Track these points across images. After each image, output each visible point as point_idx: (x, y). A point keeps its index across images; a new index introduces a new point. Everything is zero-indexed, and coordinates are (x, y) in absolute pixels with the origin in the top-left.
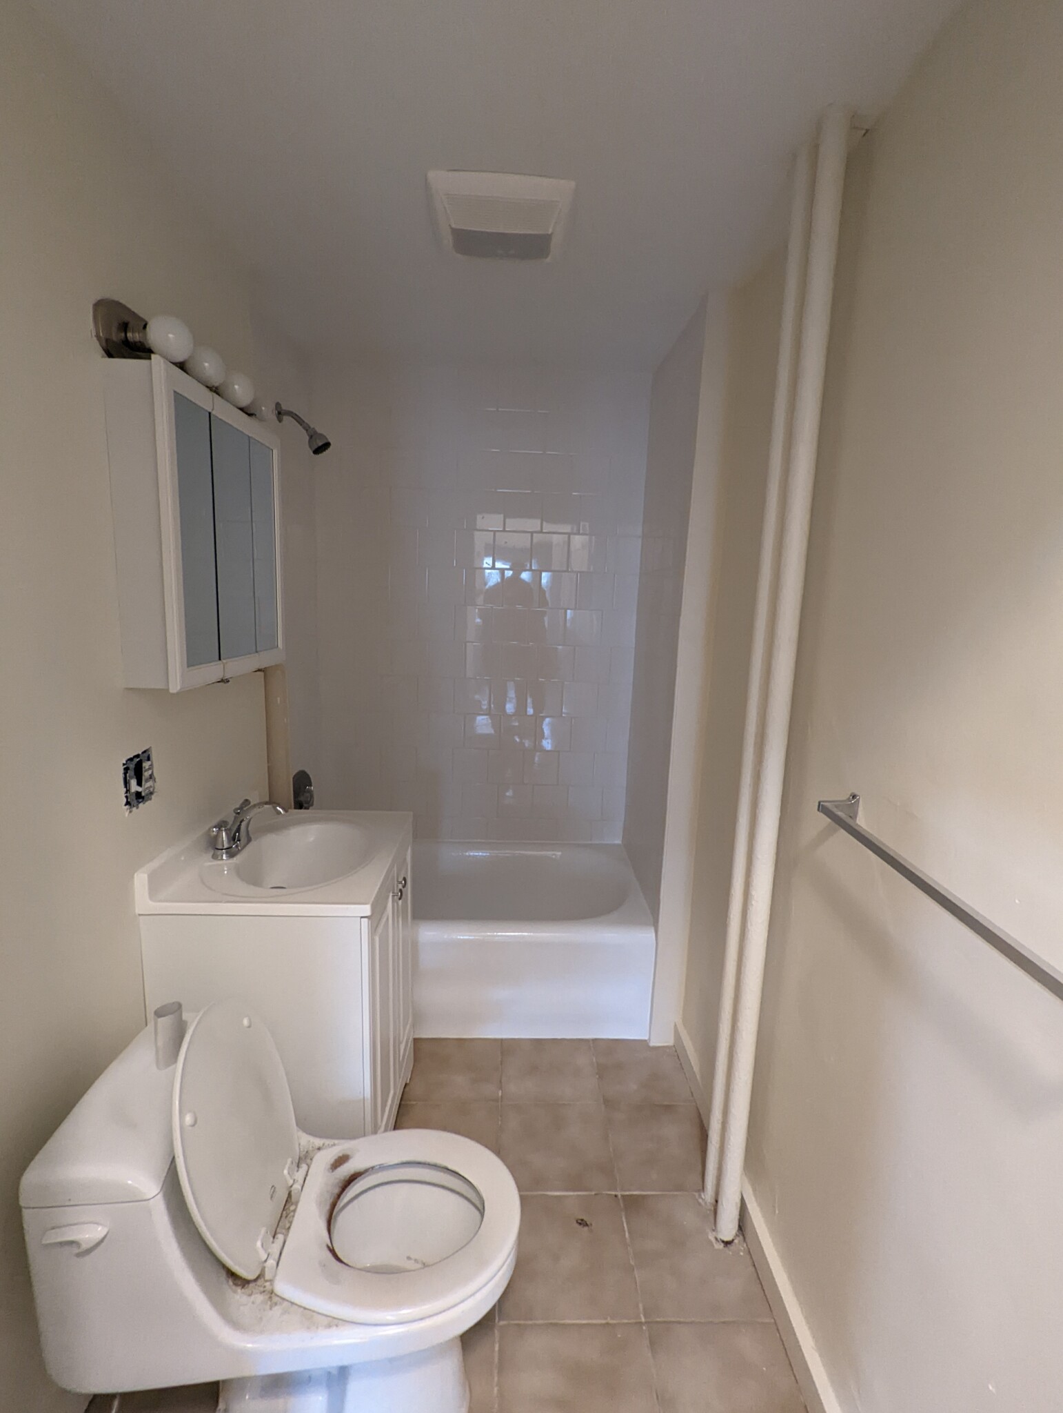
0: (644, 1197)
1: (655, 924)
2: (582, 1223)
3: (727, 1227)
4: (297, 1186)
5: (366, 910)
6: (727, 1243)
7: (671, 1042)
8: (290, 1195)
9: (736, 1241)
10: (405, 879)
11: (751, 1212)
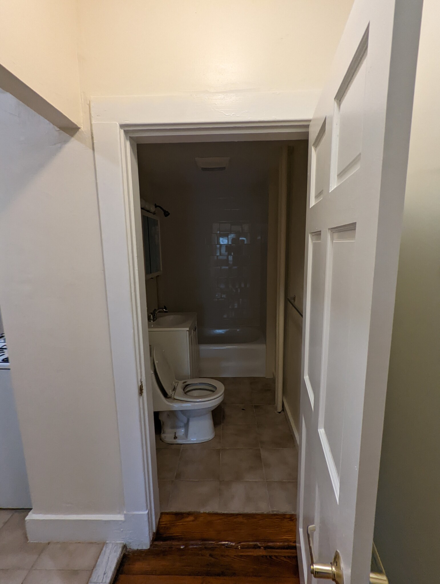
0: (258, 406)
1: (266, 343)
2: (243, 409)
3: (280, 409)
4: (176, 385)
5: (188, 329)
6: (280, 413)
7: (272, 377)
8: (175, 387)
9: (282, 412)
10: (196, 327)
11: (286, 407)
